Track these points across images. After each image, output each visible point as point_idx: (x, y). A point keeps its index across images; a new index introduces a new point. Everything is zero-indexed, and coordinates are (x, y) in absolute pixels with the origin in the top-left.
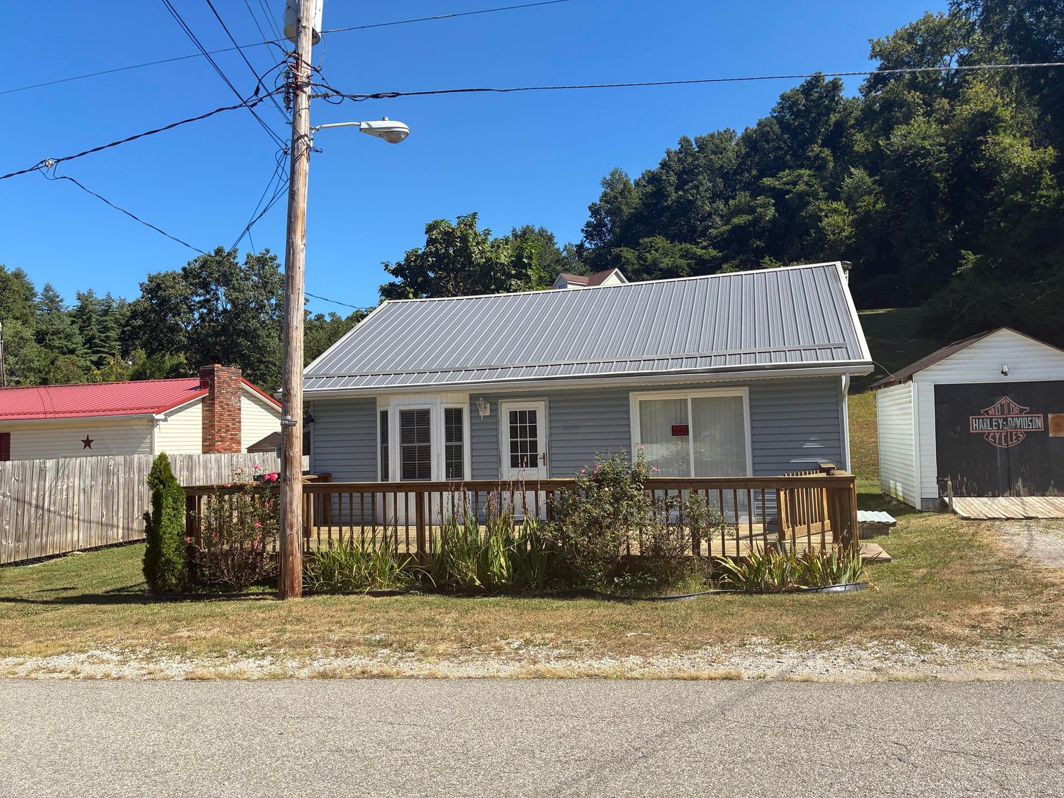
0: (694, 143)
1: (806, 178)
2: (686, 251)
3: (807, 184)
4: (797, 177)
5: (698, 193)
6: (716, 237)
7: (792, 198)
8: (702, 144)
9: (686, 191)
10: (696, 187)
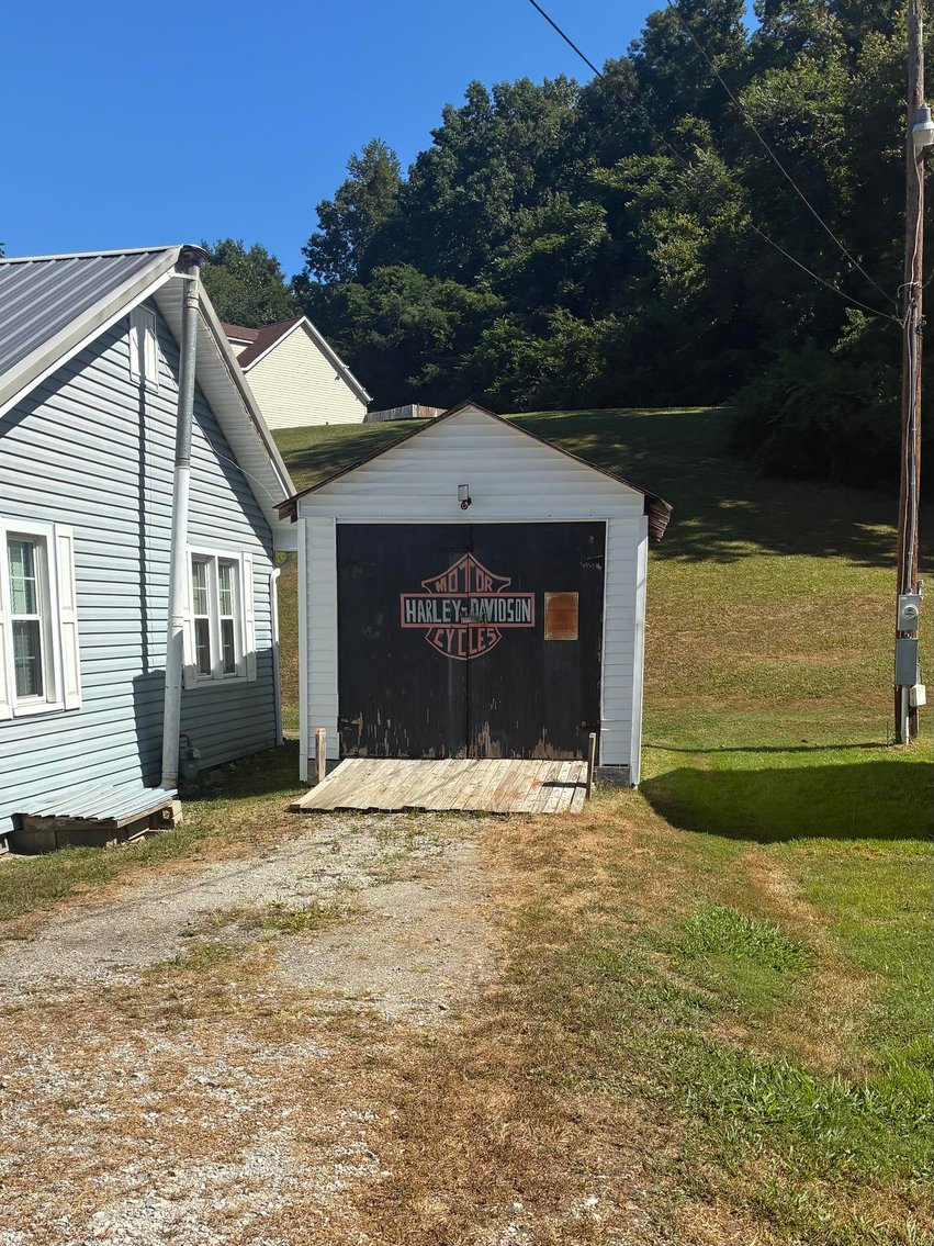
0: (491, 98)
1: (662, 173)
2: (448, 295)
3: (662, 182)
4: (647, 169)
5: (489, 189)
6: (503, 273)
7: (635, 207)
8: (506, 98)
9: (468, 187)
10: (487, 179)
